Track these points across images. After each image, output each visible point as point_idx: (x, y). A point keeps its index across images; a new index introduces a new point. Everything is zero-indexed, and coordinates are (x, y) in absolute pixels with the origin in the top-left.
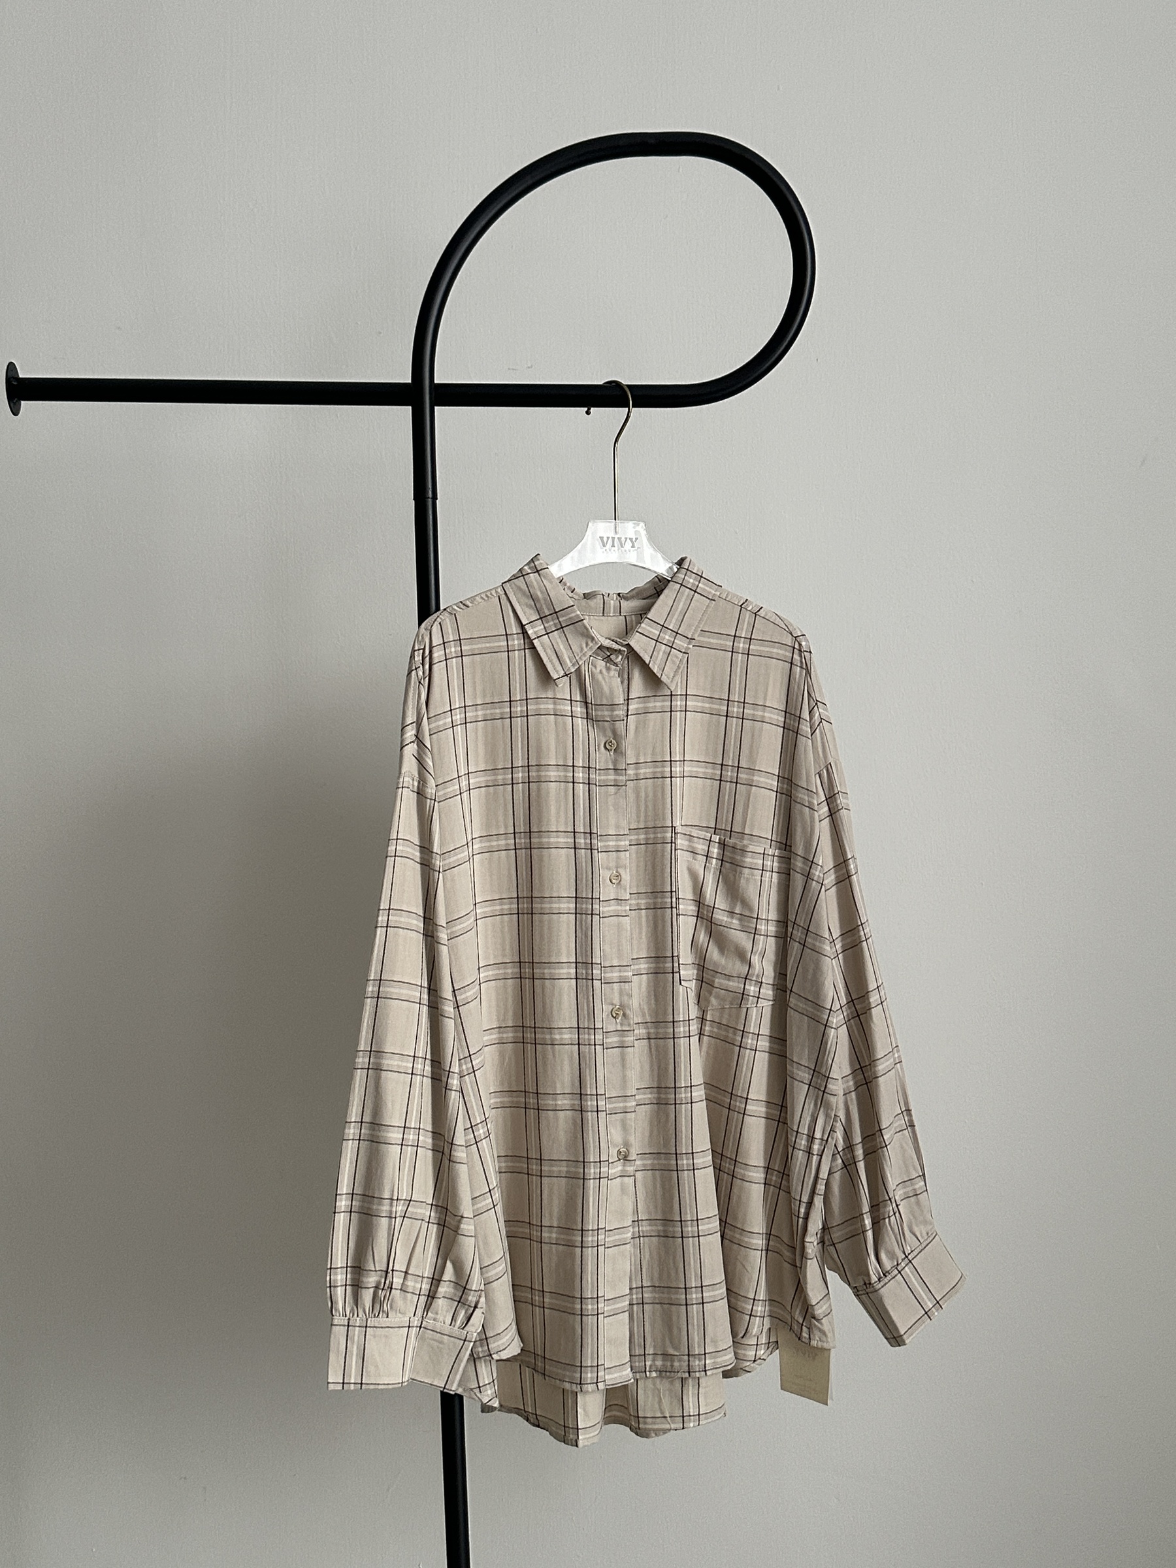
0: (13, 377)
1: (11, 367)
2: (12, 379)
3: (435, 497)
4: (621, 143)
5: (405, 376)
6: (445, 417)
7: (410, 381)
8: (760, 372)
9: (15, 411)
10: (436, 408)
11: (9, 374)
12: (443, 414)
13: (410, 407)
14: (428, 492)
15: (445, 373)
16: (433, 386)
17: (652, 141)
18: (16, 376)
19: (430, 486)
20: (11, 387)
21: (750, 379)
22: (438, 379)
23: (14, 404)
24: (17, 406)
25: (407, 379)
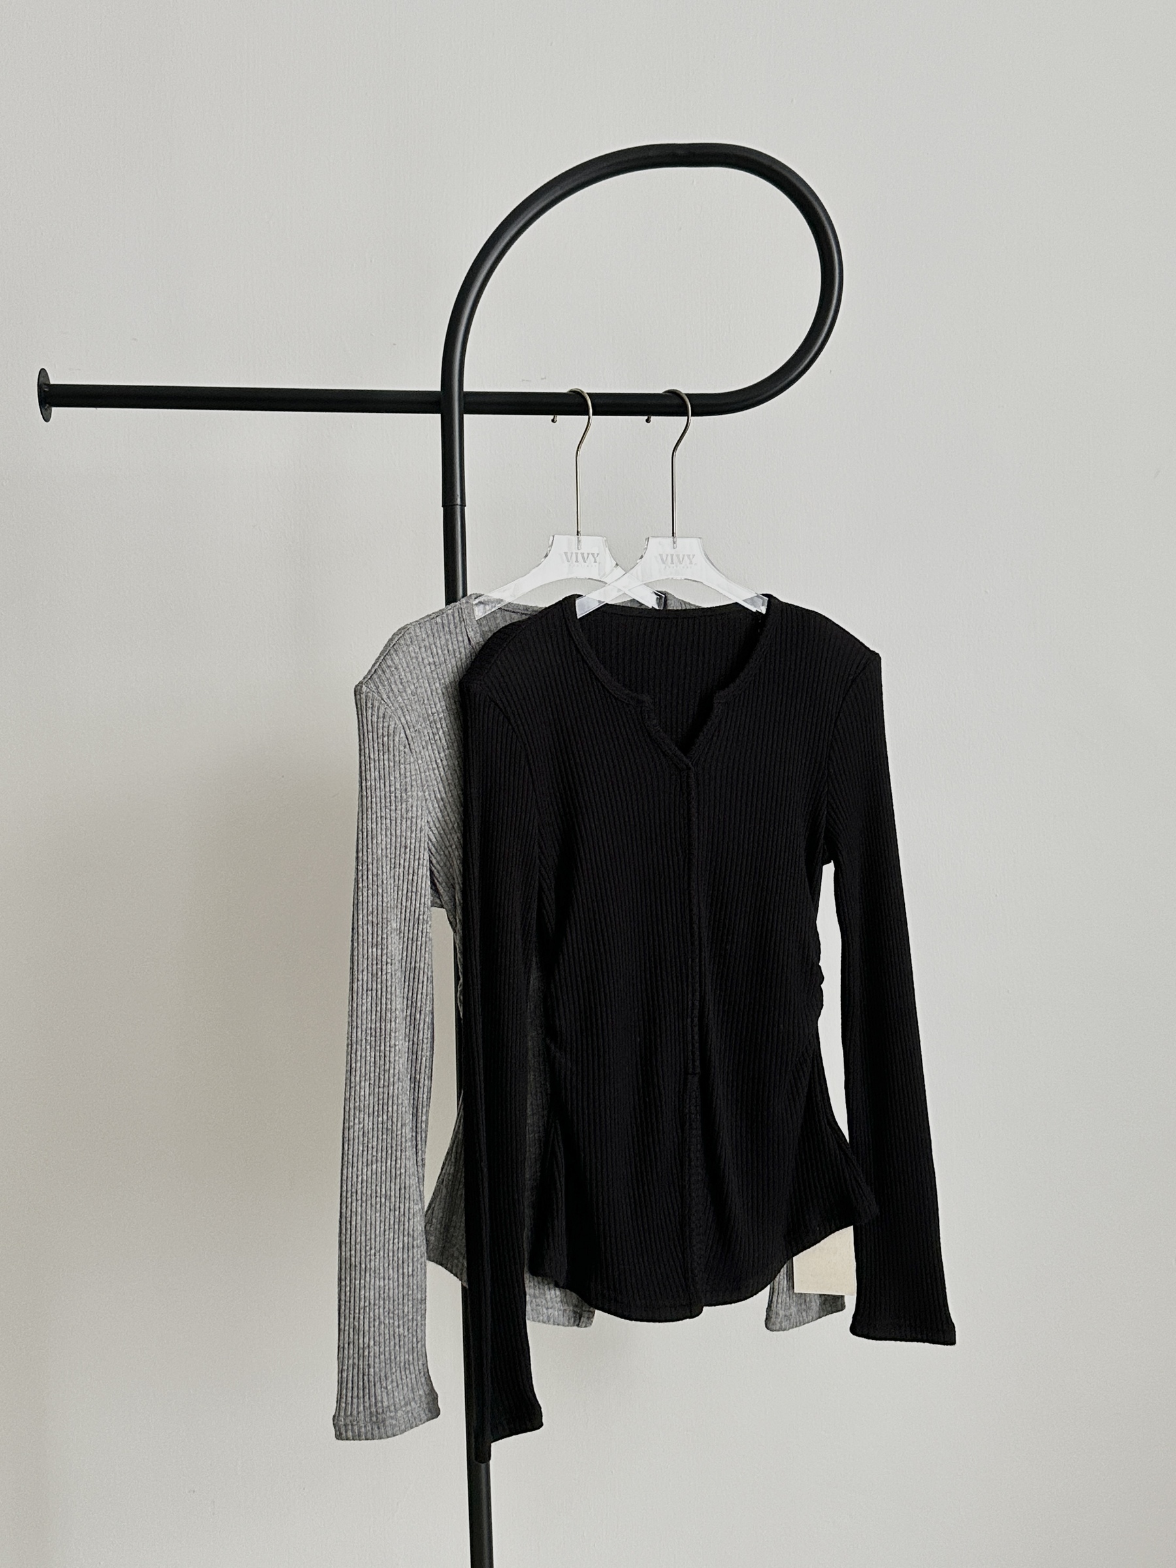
0: (45, 384)
1: (43, 371)
2: (44, 386)
3: (463, 505)
4: (651, 154)
5: (434, 384)
6: (474, 425)
7: (438, 388)
8: (786, 382)
9: (47, 419)
10: (465, 416)
11: (41, 382)
12: (472, 421)
13: (439, 415)
14: (457, 499)
15: (474, 381)
16: (462, 395)
17: (680, 152)
18: (47, 382)
19: (458, 492)
20: (43, 394)
21: (778, 388)
22: (467, 388)
23: (46, 409)
24: (49, 411)
25: (436, 387)
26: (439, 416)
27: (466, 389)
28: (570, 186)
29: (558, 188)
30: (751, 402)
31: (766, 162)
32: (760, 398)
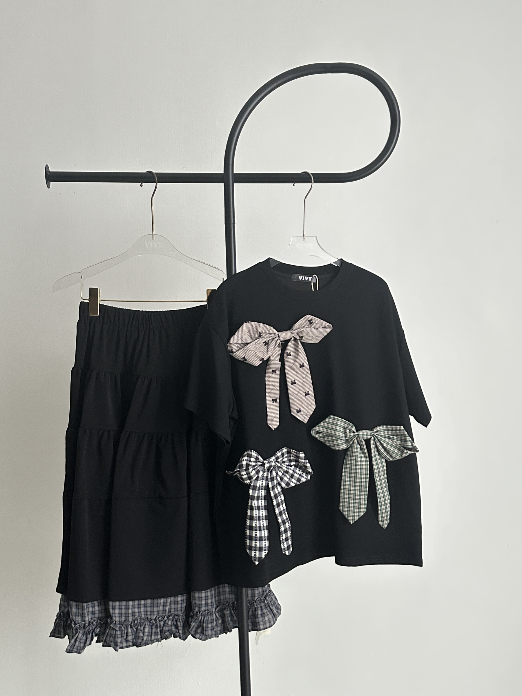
0: (48, 172)
1: (47, 167)
2: (47, 172)
3: (234, 223)
4: (315, 68)
6: (238, 187)
8: (376, 167)
11: (46, 171)
13: (223, 184)
14: (231, 221)
17: (328, 67)
19: (232, 218)
20: (47, 176)
21: (372, 170)
22: (235, 172)
24: (50, 183)
25: (222, 171)
29: (276, 82)
30: (360, 176)
31: (366, 71)
32: (364, 174)
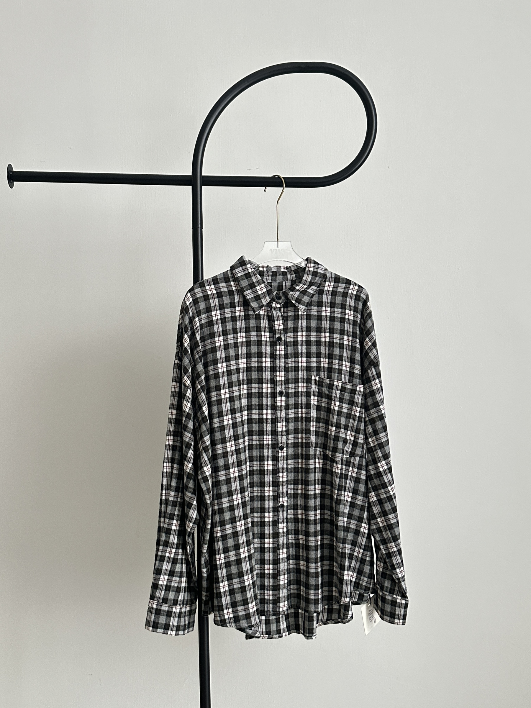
1: (10, 166)
2: (10, 172)
3: (202, 228)
4: (288, 67)
6: (207, 191)
7: (191, 175)
8: (350, 172)
9: (11, 187)
10: (203, 187)
14: (199, 226)
15: (207, 171)
16: (202, 177)
18: (12, 170)
19: (200, 222)
20: (10, 175)
21: (347, 175)
23: (11, 183)
24: (12, 184)
26: (191, 186)
27: (204, 174)
28: (252, 81)
29: (246, 82)
30: (333, 181)
31: (343, 71)
32: (339, 179)
